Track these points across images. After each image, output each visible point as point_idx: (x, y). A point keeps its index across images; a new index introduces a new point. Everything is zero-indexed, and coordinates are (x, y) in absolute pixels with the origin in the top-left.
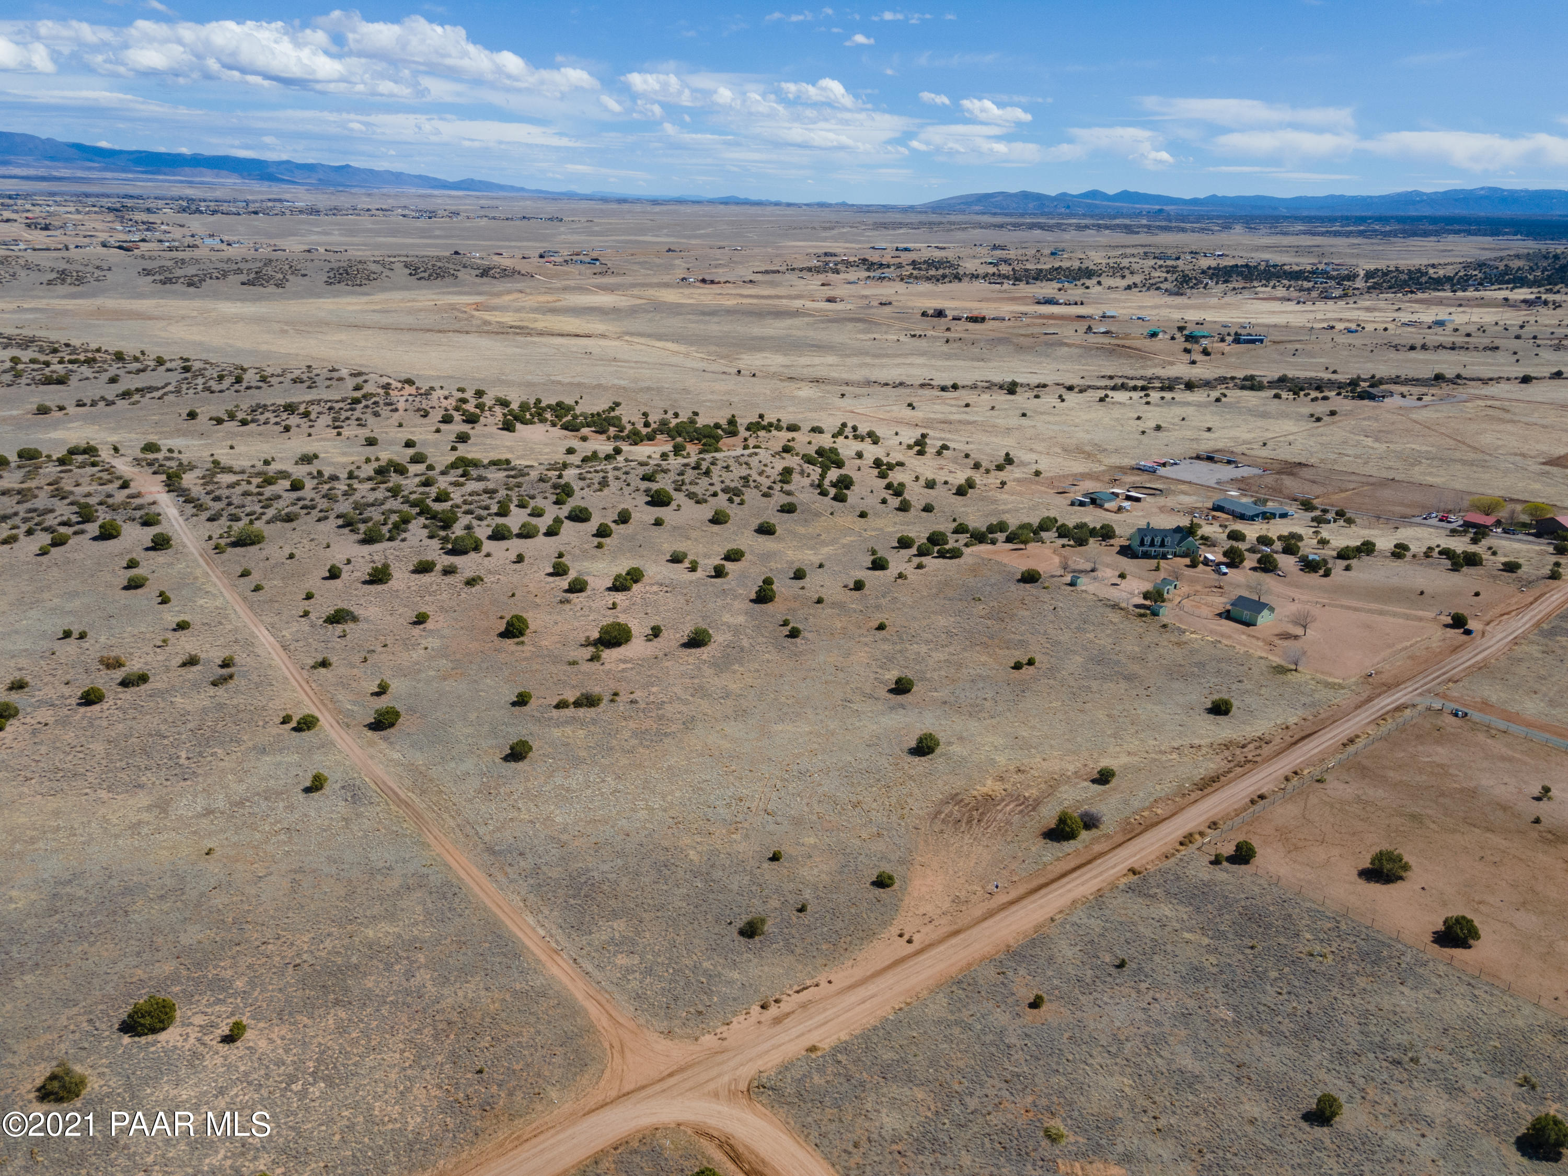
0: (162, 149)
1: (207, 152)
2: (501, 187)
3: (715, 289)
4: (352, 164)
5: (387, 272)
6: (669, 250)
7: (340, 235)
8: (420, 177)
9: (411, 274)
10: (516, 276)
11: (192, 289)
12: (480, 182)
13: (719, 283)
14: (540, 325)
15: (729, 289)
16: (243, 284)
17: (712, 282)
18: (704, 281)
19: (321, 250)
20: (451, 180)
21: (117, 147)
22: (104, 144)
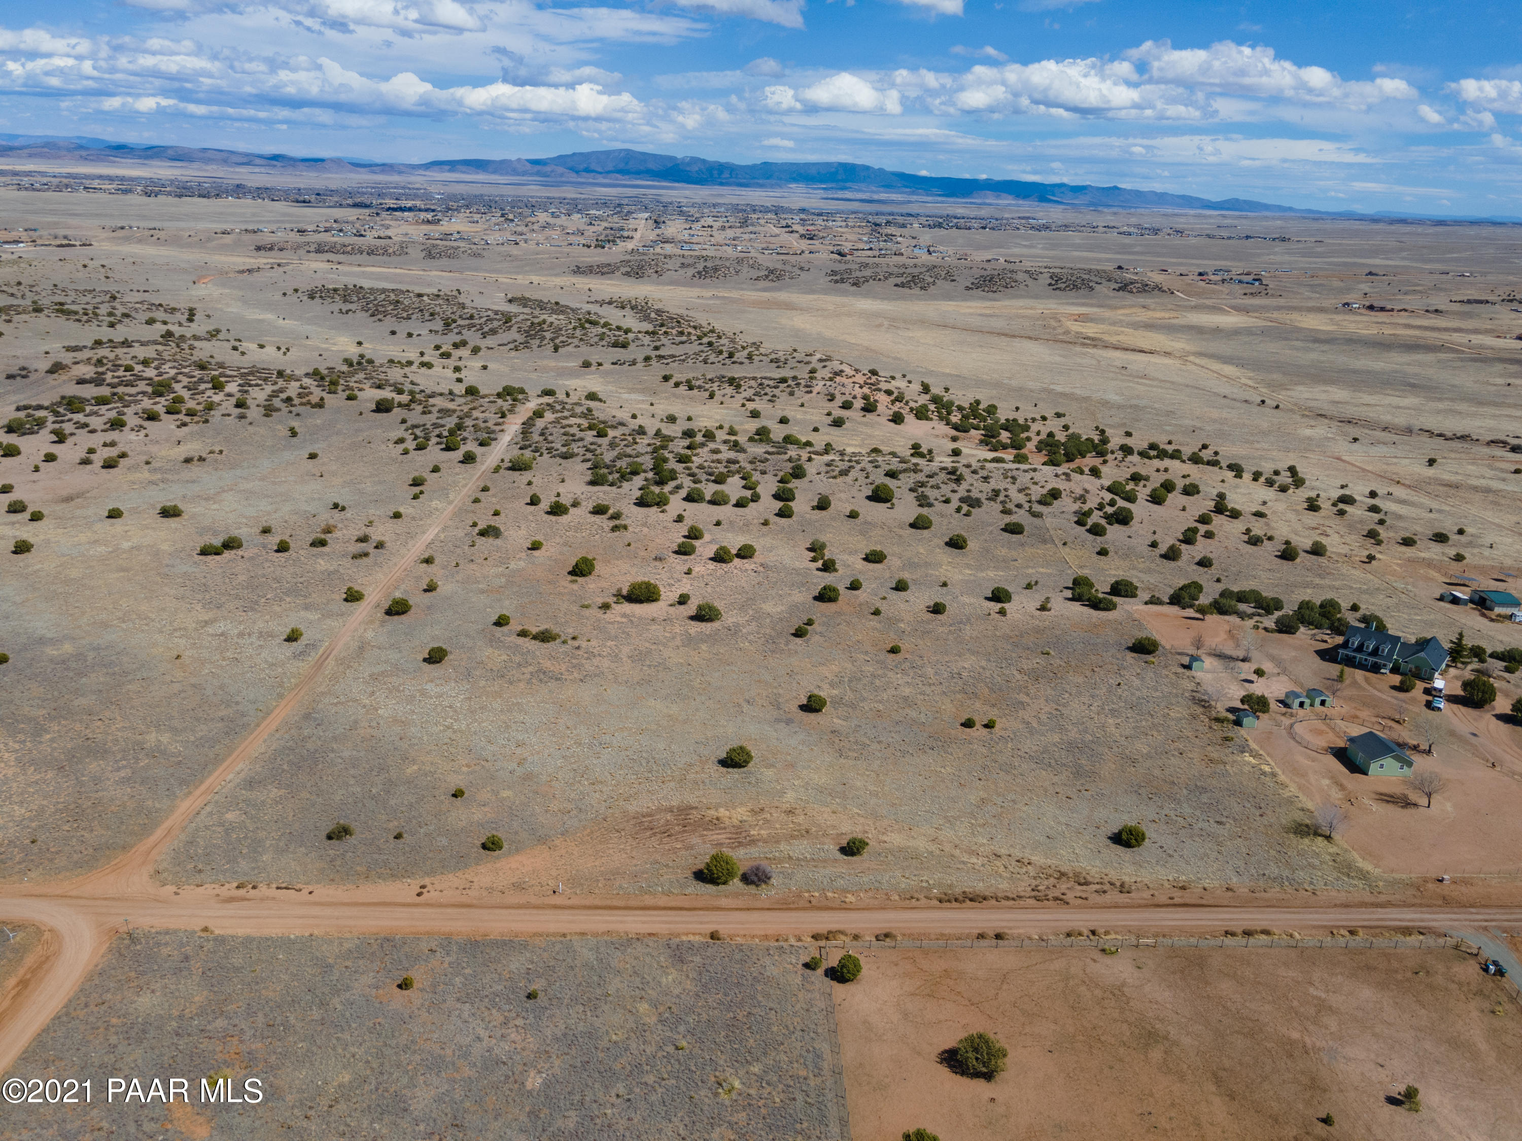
0: (967, 176)
1: (998, 177)
2: (1267, 207)
3: (1382, 317)
4: (1120, 186)
5: (1030, 282)
6: (1370, 273)
7: (1043, 249)
8: (1183, 197)
9: (1050, 285)
10: (1156, 292)
11: (855, 288)
12: (1245, 201)
13: (1392, 310)
14: (1113, 339)
15: (1403, 318)
16: (896, 285)
17: (1382, 309)
18: (1371, 308)
19: (1002, 260)
20: (1214, 200)
21: (933, 175)
22: (924, 173)
